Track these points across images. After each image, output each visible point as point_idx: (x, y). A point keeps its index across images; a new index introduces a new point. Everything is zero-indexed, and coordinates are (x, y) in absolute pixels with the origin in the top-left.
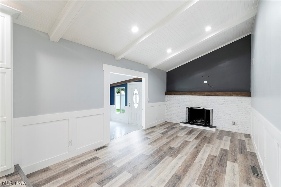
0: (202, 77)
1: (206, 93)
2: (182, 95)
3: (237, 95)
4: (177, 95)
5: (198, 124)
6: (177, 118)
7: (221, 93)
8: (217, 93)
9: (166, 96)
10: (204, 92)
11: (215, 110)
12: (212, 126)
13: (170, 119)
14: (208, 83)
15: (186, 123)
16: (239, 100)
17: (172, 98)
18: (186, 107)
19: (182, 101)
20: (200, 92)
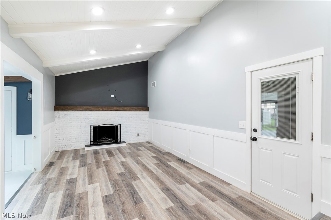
0: (109, 90)
1: (115, 108)
2: (85, 111)
3: (141, 110)
4: (77, 110)
5: (105, 143)
6: (77, 142)
7: (128, 108)
8: (125, 108)
9: (57, 112)
10: (112, 107)
11: (123, 125)
12: (120, 141)
13: (63, 146)
14: (115, 97)
15: (91, 145)
16: (141, 114)
17: (67, 115)
18: (90, 126)
19: (84, 118)
20: (108, 107)
